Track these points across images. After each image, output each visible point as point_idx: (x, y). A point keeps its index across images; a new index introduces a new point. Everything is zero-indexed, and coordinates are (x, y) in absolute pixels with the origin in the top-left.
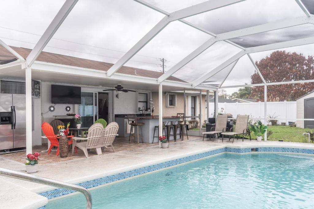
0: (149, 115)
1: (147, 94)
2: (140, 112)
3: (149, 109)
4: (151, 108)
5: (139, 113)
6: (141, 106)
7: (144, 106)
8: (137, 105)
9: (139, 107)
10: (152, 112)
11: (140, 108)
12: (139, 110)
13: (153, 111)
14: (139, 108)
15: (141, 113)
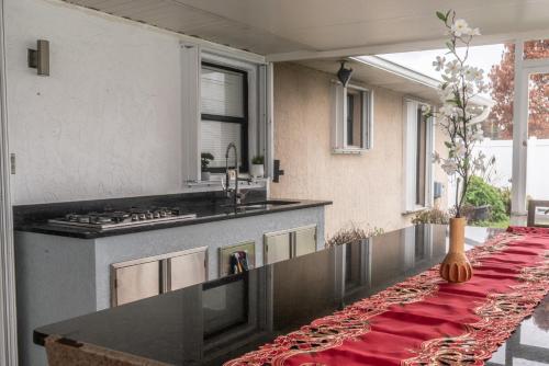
0: (257, 196)
1: (245, 74)
2: (213, 177)
3: (260, 160)
4: (272, 157)
5: (200, 187)
6: (215, 140)
7: (231, 145)
8: (189, 137)
9: (202, 148)
10: (276, 180)
11: (211, 157)
12: (204, 169)
13: (278, 173)
14: (207, 156)
15: (217, 183)
